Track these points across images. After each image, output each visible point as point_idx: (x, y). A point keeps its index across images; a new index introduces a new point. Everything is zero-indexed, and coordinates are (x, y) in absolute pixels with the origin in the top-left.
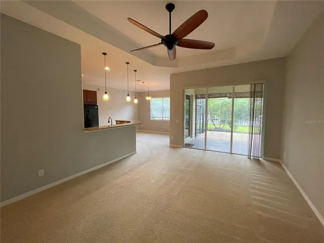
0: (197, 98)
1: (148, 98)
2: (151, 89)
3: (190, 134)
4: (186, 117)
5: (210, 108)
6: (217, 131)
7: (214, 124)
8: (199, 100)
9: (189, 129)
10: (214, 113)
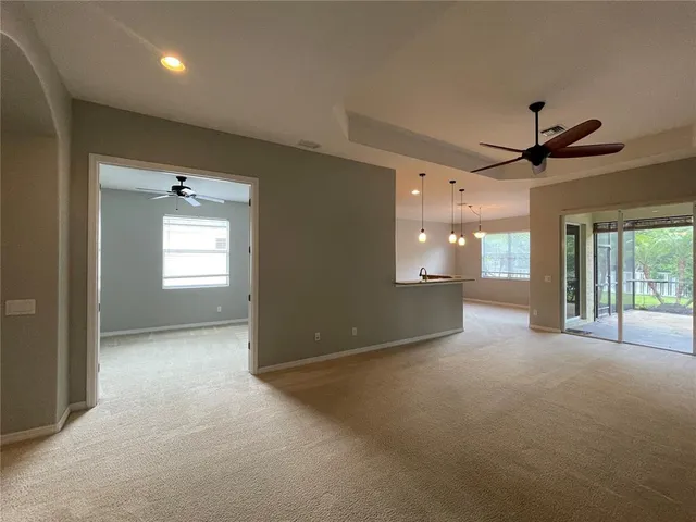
0: (596, 229)
1: (478, 235)
2: (485, 217)
3: (579, 311)
4: (568, 275)
5: (642, 253)
6: (667, 312)
7: (658, 296)
8: (602, 236)
9: (577, 302)
10: (660, 266)
